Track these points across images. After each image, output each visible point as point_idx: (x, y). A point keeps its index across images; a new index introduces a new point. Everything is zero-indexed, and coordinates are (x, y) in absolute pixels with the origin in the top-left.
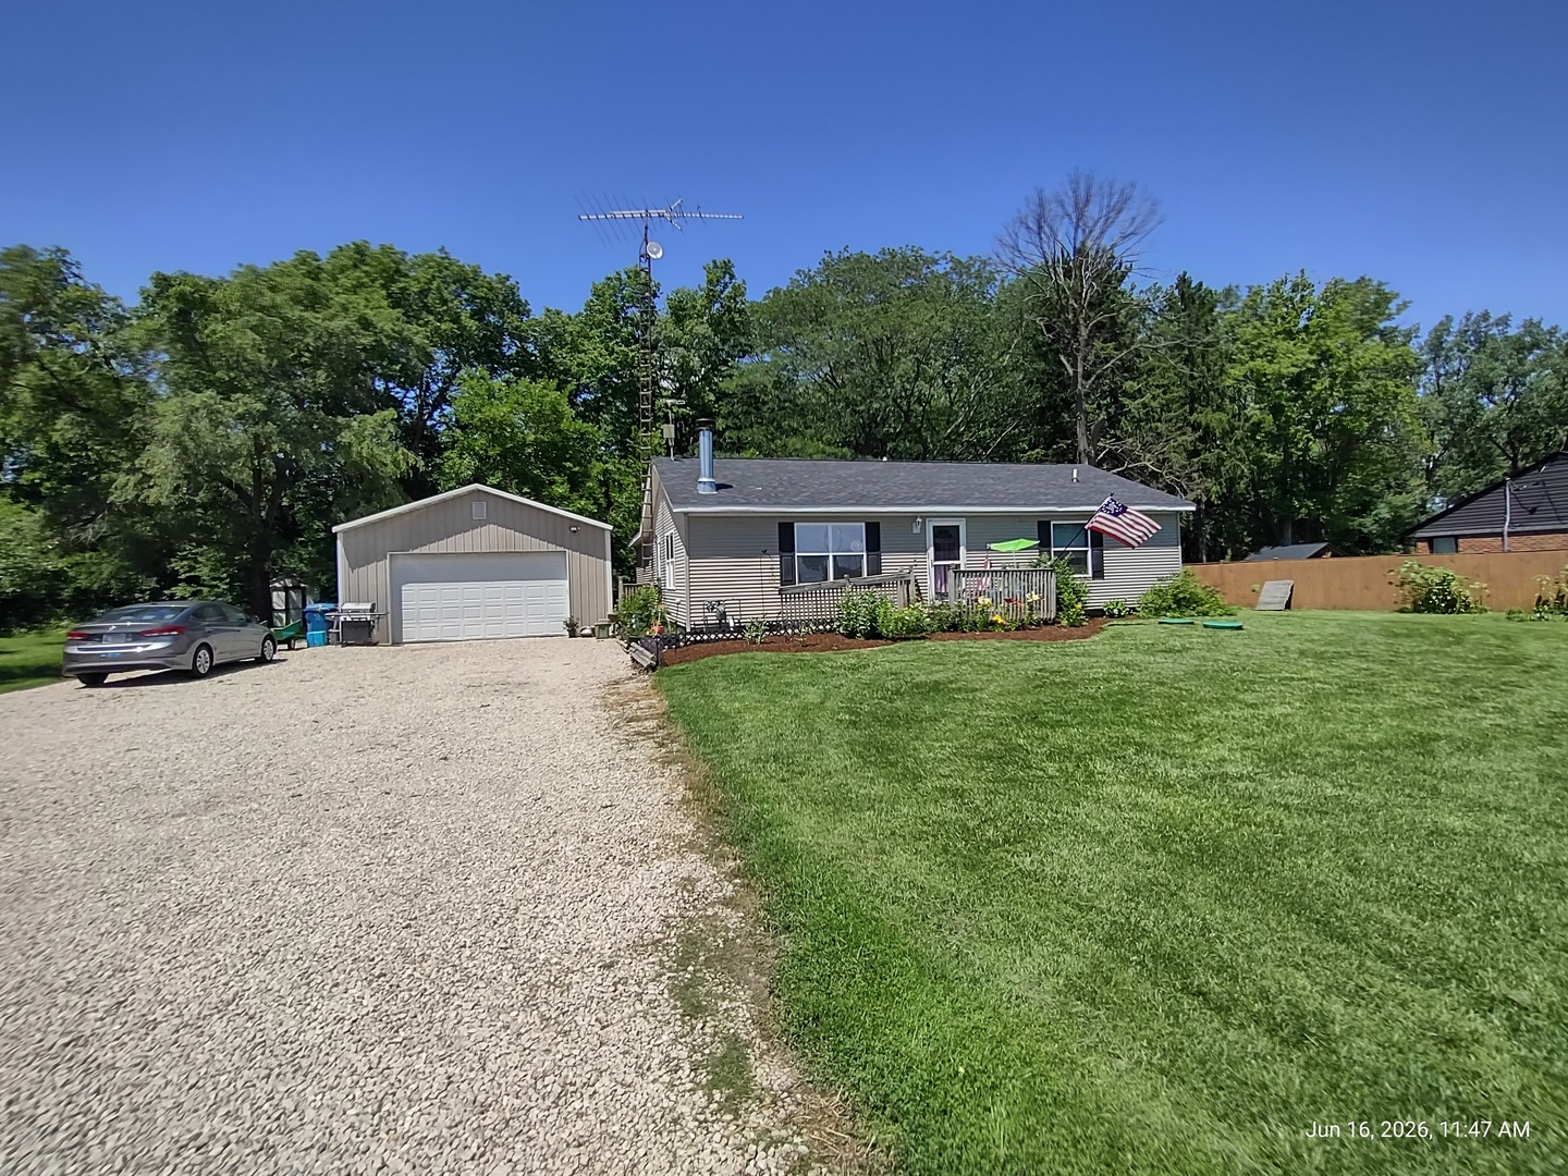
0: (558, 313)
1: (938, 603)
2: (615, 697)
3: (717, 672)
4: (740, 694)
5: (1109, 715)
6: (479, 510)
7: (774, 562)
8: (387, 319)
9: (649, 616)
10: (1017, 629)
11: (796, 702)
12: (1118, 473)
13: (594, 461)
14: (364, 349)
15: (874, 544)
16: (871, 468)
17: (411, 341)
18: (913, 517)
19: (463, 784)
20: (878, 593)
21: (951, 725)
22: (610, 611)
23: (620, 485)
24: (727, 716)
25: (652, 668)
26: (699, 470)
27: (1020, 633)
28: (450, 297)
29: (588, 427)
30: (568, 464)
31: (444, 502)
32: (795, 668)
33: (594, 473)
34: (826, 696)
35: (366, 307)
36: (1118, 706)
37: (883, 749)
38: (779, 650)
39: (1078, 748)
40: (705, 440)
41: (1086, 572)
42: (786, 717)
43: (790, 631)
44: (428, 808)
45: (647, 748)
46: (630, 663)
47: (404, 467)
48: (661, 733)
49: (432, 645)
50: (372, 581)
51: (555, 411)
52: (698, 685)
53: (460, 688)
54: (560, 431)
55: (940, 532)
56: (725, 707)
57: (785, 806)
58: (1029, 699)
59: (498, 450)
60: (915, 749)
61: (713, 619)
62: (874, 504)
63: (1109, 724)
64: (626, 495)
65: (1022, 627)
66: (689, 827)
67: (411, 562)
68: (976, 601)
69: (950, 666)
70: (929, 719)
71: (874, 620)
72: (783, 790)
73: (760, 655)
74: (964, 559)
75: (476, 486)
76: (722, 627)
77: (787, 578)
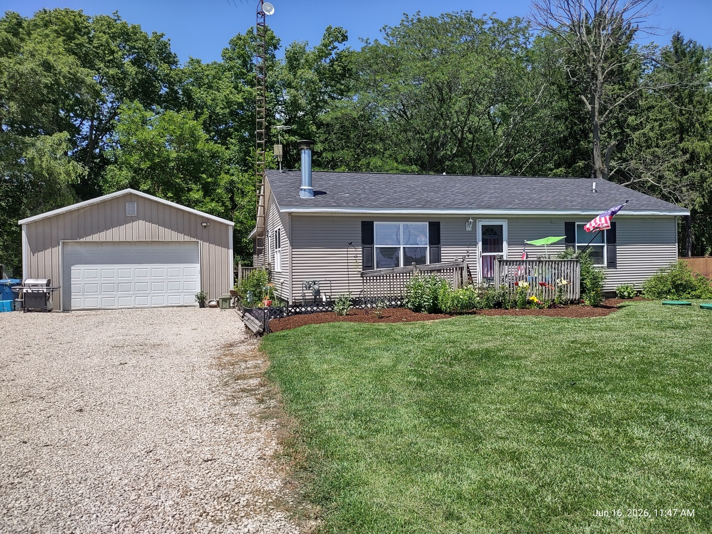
0: (198, 62)
1: (485, 285)
2: (228, 358)
3: (311, 338)
4: (328, 357)
5: (635, 383)
6: (131, 208)
7: (356, 253)
8: (65, 64)
9: (260, 292)
10: (549, 307)
11: (373, 364)
12: (627, 186)
13: (223, 175)
14: (46, 86)
15: (435, 239)
16: (433, 181)
17: (83, 82)
18: (466, 218)
19: (90, 436)
20: (438, 276)
21: (503, 389)
22: (232, 287)
23: (243, 192)
24: (316, 376)
25: (260, 334)
26: (301, 180)
27: (552, 311)
28: (116, 49)
29: (218, 147)
30: (204, 176)
31: (104, 202)
32: (373, 336)
33: (222, 183)
34: (397, 361)
35: (49, 53)
36: (643, 374)
37: (447, 410)
38: (360, 320)
39: (616, 414)
40: (306, 157)
41: (603, 263)
42: (364, 378)
43: (369, 306)
44: (55, 458)
45: (249, 404)
46: (244, 329)
47: (73, 176)
48: (263, 390)
49: (93, 312)
50: (48, 263)
51: (192, 135)
52: (294, 349)
53: (107, 348)
54: (196, 151)
55: (487, 230)
56: (316, 368)
57: (362, 464)
58: (567, 367)
59: (148, 164)
60: (474, 411)
61: (309, 295)
62: (436, 208)
63: (638, 391)
64: (246, 199)
65: (553, 306)
66: (278, 483)
67: (78, 248)
68: (517, 284)
69: (498, 337)
70: (484, 383)
71: (436, 298)
72: (361, 448)
73: (345, 325)
74: (506, 252)
75: (129, 190)
76: (317, 302)
77: (367, 265)
